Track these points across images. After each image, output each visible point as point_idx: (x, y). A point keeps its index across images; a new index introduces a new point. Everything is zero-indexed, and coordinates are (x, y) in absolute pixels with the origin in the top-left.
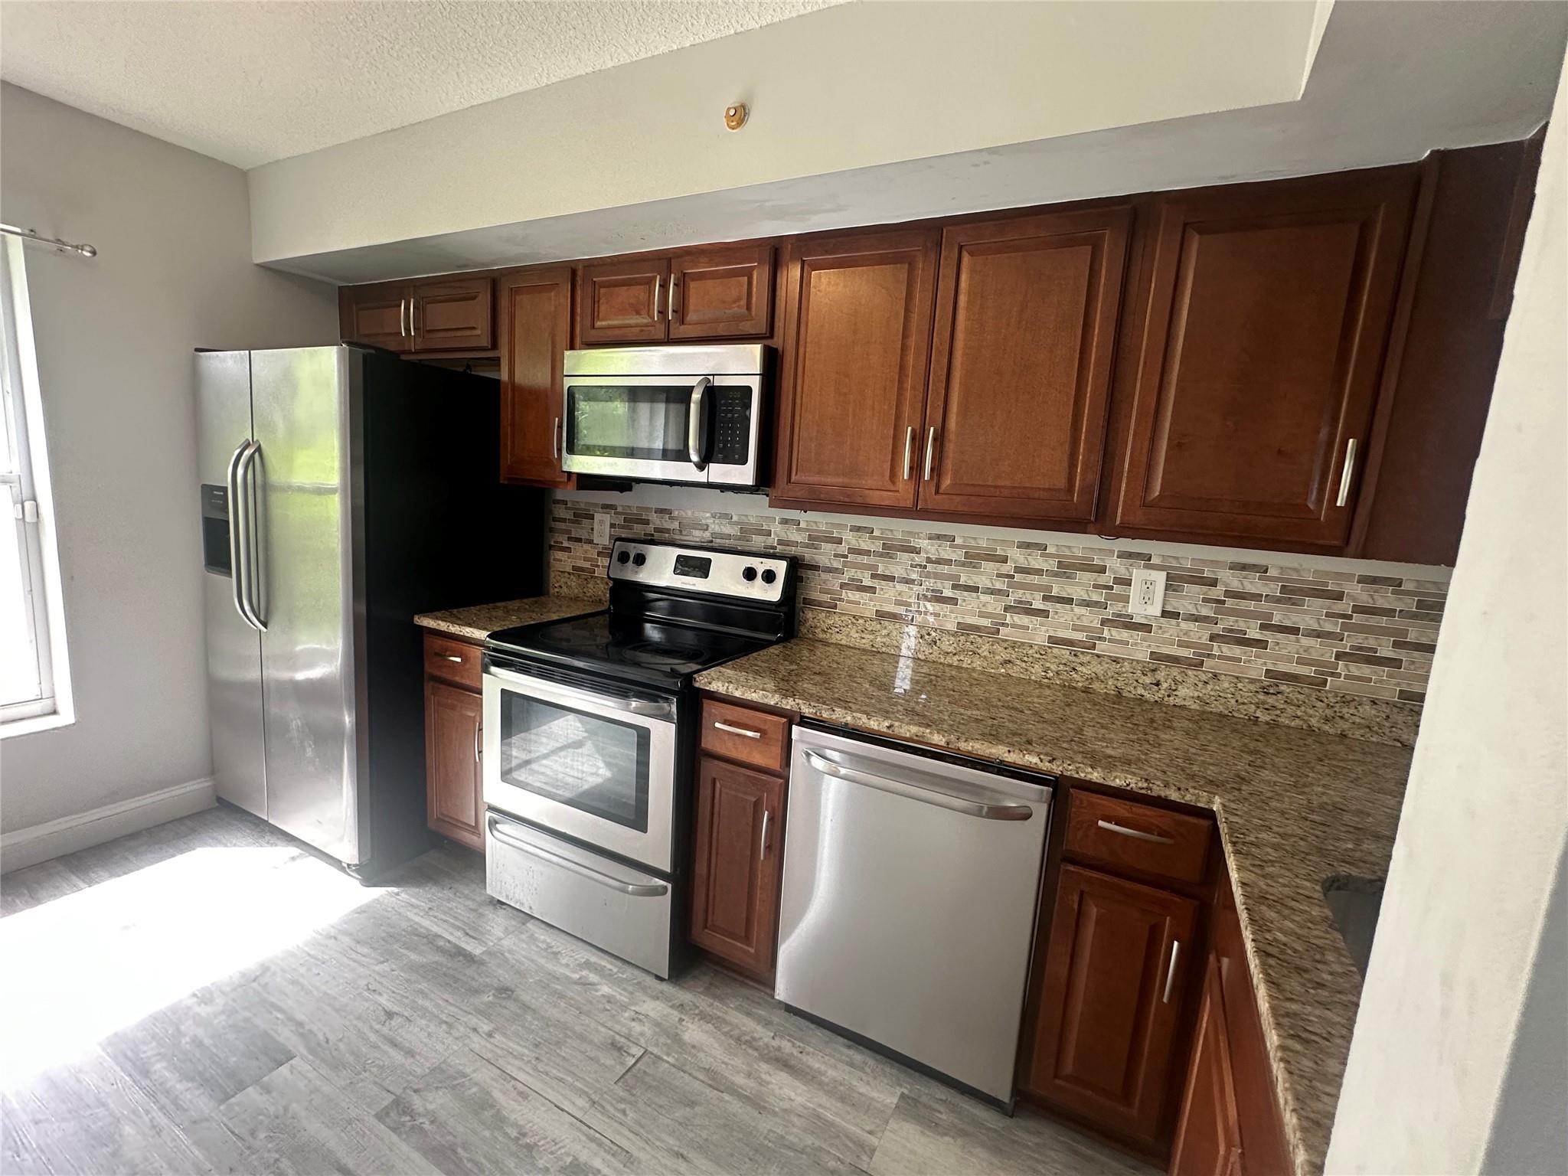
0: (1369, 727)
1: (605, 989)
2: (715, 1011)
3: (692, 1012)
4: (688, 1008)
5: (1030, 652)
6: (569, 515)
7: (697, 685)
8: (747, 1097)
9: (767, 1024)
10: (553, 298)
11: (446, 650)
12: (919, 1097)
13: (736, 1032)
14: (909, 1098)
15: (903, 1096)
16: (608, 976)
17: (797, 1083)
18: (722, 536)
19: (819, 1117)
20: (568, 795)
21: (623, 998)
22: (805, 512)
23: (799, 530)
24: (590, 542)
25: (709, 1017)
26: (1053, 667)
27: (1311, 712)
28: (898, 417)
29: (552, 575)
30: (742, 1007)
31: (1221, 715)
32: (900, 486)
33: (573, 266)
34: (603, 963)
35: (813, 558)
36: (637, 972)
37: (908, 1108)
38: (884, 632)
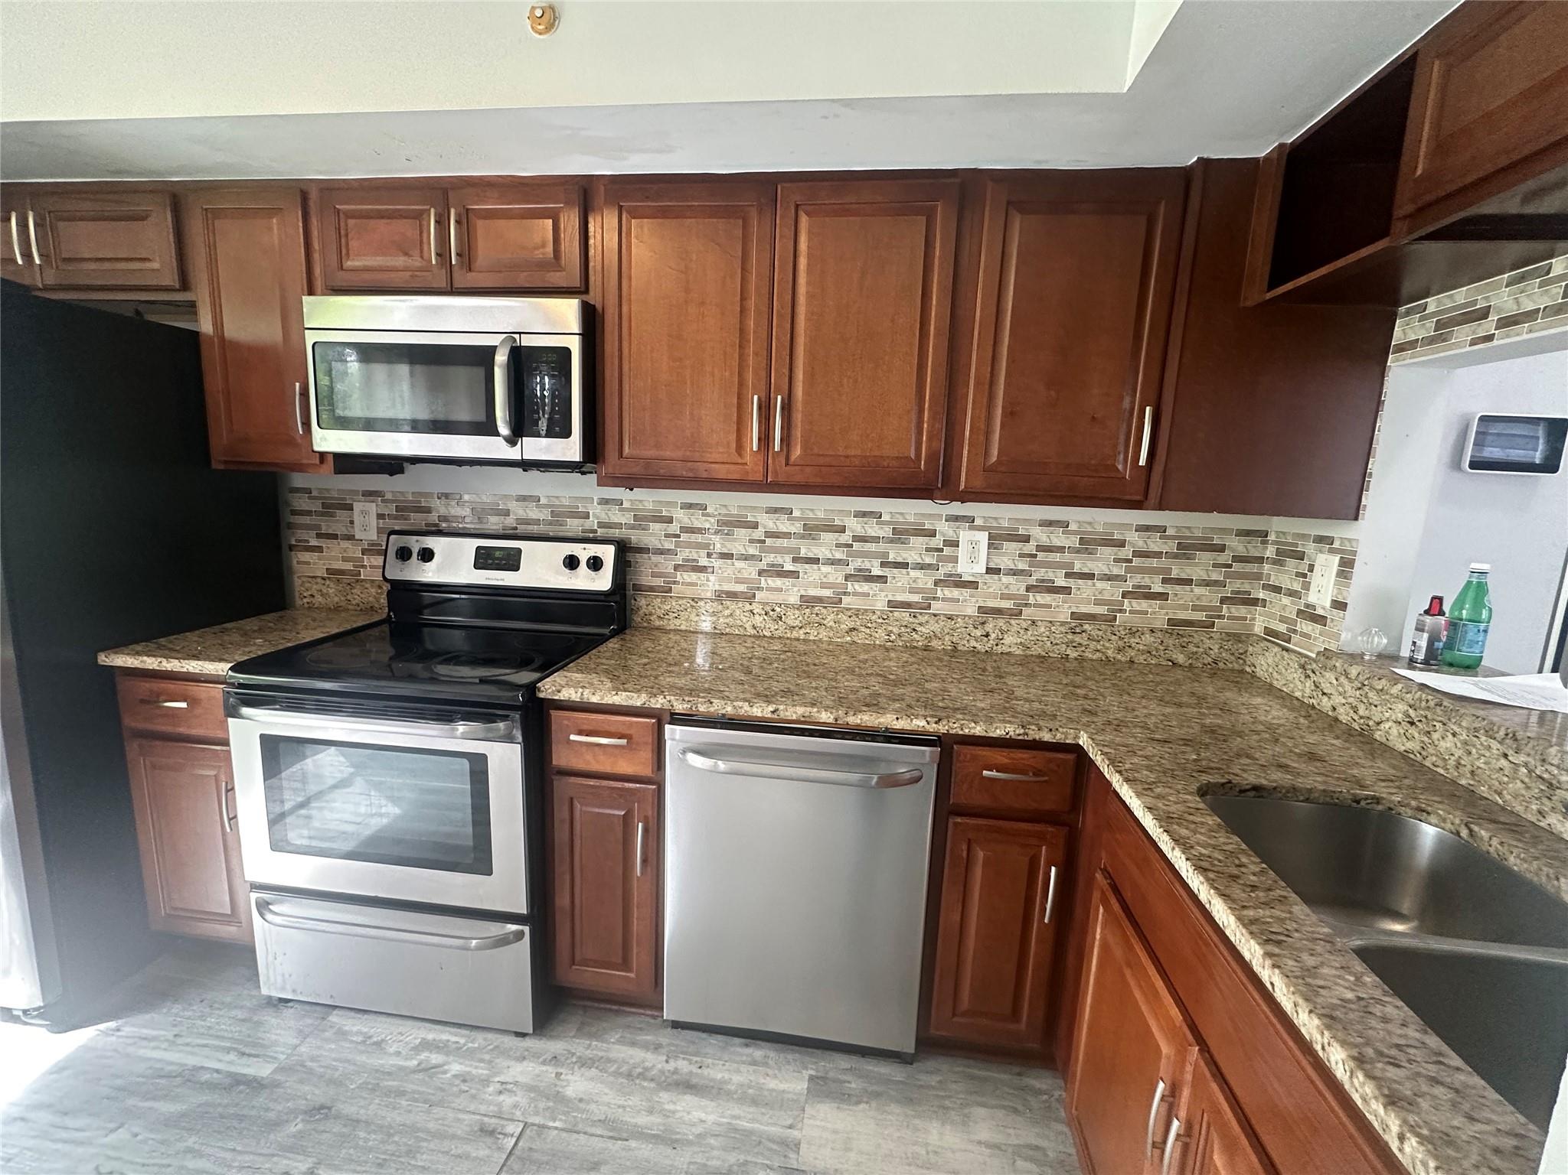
0: (1149, 652)
1: (456, 1068)
2: (595, 1052)
3: (569, 1061)
4: (563, 1059)
5: (874, 617)
6: (316, 506)
7: (541, 695)
8: (654, 1136)
9: (657, 1048)
10: (275, 228)
11: (158, 695)
12: (826, 1073)
13: (624, 1069)
14: (817, 1078)
15: (811, 1078)
16: (458, 1051)
17: (704, 1102)
18: (527, 522)
19: (736, 1130)
20: (348, 846)
21: (480, 1071)
22: (632, 490)
23: (622, 510)
24: (350, 538)
25: (589, 1061)
26: (895, 630)
27: (1107, 645)
28: (741, 384)
29: (297, 582)
30: (625, 1037)
31: (1039, 656)
32: (748, 458)
33: (304, 187)
34: (444, 1037)
35: (640, 541)
36: (490, 1036)
37: (822, 1089)
38: (727, 612)
